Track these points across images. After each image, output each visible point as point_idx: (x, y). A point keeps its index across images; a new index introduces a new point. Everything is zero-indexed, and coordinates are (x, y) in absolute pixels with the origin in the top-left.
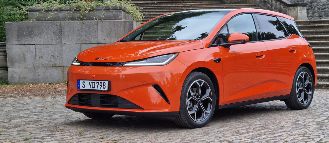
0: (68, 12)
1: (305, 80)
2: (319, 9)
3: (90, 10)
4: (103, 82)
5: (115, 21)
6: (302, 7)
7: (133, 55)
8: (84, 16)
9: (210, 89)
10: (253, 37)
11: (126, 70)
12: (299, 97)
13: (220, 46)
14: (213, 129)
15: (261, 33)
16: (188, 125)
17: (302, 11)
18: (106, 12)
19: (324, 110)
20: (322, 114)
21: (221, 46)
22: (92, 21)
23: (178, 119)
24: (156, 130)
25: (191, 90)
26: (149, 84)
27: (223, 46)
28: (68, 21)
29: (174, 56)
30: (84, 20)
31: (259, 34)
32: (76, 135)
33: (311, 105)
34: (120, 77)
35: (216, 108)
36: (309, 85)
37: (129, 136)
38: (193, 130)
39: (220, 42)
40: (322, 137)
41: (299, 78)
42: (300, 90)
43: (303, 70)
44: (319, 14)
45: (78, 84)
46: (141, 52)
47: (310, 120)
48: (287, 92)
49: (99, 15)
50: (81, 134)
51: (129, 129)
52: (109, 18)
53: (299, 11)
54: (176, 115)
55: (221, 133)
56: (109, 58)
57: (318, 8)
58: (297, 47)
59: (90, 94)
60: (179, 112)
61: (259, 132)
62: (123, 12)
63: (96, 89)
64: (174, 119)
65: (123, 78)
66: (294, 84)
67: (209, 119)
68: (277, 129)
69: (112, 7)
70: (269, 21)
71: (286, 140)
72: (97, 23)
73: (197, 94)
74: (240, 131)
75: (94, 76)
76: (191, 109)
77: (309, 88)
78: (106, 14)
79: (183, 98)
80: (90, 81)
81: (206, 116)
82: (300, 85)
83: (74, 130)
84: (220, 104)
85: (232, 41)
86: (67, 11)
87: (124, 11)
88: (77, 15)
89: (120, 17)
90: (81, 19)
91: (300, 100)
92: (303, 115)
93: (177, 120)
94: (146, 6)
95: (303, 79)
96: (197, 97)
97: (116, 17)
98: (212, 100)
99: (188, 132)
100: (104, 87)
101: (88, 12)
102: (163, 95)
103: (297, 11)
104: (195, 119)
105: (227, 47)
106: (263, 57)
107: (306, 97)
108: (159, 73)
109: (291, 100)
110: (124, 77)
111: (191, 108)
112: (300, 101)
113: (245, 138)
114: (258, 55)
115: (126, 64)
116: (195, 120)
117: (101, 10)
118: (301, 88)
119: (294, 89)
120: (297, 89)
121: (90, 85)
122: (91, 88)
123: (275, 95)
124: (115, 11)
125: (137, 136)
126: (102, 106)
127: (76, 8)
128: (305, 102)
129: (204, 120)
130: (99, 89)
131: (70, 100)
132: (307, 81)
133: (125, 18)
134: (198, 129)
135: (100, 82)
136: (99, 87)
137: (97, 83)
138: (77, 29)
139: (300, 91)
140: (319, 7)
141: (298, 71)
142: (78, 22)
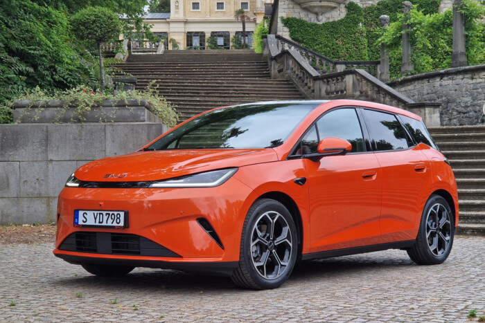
0: (59, 109)
1: (440, 217)
2: (459, 113)
3: (93, 106)
4: (116, 213)
5: (133, 125)
6: (432, 109)
7: (165, 170)
8: (84, 115)
9: (288, 227)
10: (358, 146)
11: (153, 194)
12: (430, 245)
13: (304, 158)
14: (293, 291)
15: (370, 141)
16: (253, 284)
17: (432, 115)
18: (119, 109)
19: (470, 266)
20: (467, 271)
21: (306, 158)
22: (96, 124)
23: (237, 274)
24: (202, 292)
25: (259, 228)
26: (190, 217)
27: (310, 158)
28: (57, 124)
29: (230, 172)
30: (84, 122)
31: (367, 143)
32: (71, 298)
33: (450, 258)
34: (144, 207)
35: (298, 257)
36: (446, 225)
37: (158, 301)
38: (260, 292)
39: (304, 152)
40: (469, 303)
41: (430, 214)
42: (432, 233)
43: (437, 201)
44: (459, 121)
45: (76, 216)
46: (176, 167)
47: (448, 279)
48: (412, 235)
49: (108, 115)
50: (79, 297)
51: (157, 290)
52: (124, 119)
53: (427, 116)
54: (234, 267)
55: (306, 296)
56: (126, 176)
57: (457, 111)
58: (427, 163)
59: (95, 233)
60: (239, 262)
61: (367, 296)
62: (146, 110)
63: (104, 224)
64: (230, 273)
65: (148, 207)
66: (423, 223)
67: (287, 275)
68: (396, 292)
69: (128, 101)
70: (383, 123)
71: (411, 307)
72: (104, 127)
73: (268, 235)
74: (337, 294)
75: (102, 203)
76: (257, 259)
77: (445, 230)
78: (119, 112)
79: (245, 240)
80: (96, 212)
81: (281, 271)
82: (431, 225)
83: (67, 292)
84: (305, 251)
85: (325, 150)
86: (56, 107)
87: (148, 108)
88: (73, 113)
89: (141, 118)
90: (79, 121)
91: (432, 248)
92: (437, 272)
93: (234, 276)
94: (183, 104)
95: (437, 216)
96: (268, 239)
97: (135, 118)
98: (291, 245)
99: (253, 295)
100: (118, 221)
101: (89, 109)
102: (214, 235)
103: (425, 114)
104: (264, 275)
105: (316, 160)
106: (374, 178)
107: (441, 245)
108: (207, 199)
109: (417, 248)
110: (150, 205)
111: (257, 257)
112: (432, 250)
113: (345, 304)
114: (367, 174)
115: (154, 185)
116: (265, 277)
117: (111, 106)
118: (433, 229)
119: (422, 232)
120: (428, 232)
121: (95, 219)
122: (97, 224)
123: (391, 240)
124: (134, 108)
125: (171, 301)
126: (114, 252)
127: (71, 102)
128: (440, 253)
129: (278, 276)
130: (110, 224)
131: (63, 243)
132: (443, 218)
133: (150, 119)
134: (269, 292)
135: (111, 213)
136: (110, 221)
137: (107, 214)
138: (71, 136)
139: (433, 235)
140: (460, 109)
141: (429, 201)
142: (74, 126)
